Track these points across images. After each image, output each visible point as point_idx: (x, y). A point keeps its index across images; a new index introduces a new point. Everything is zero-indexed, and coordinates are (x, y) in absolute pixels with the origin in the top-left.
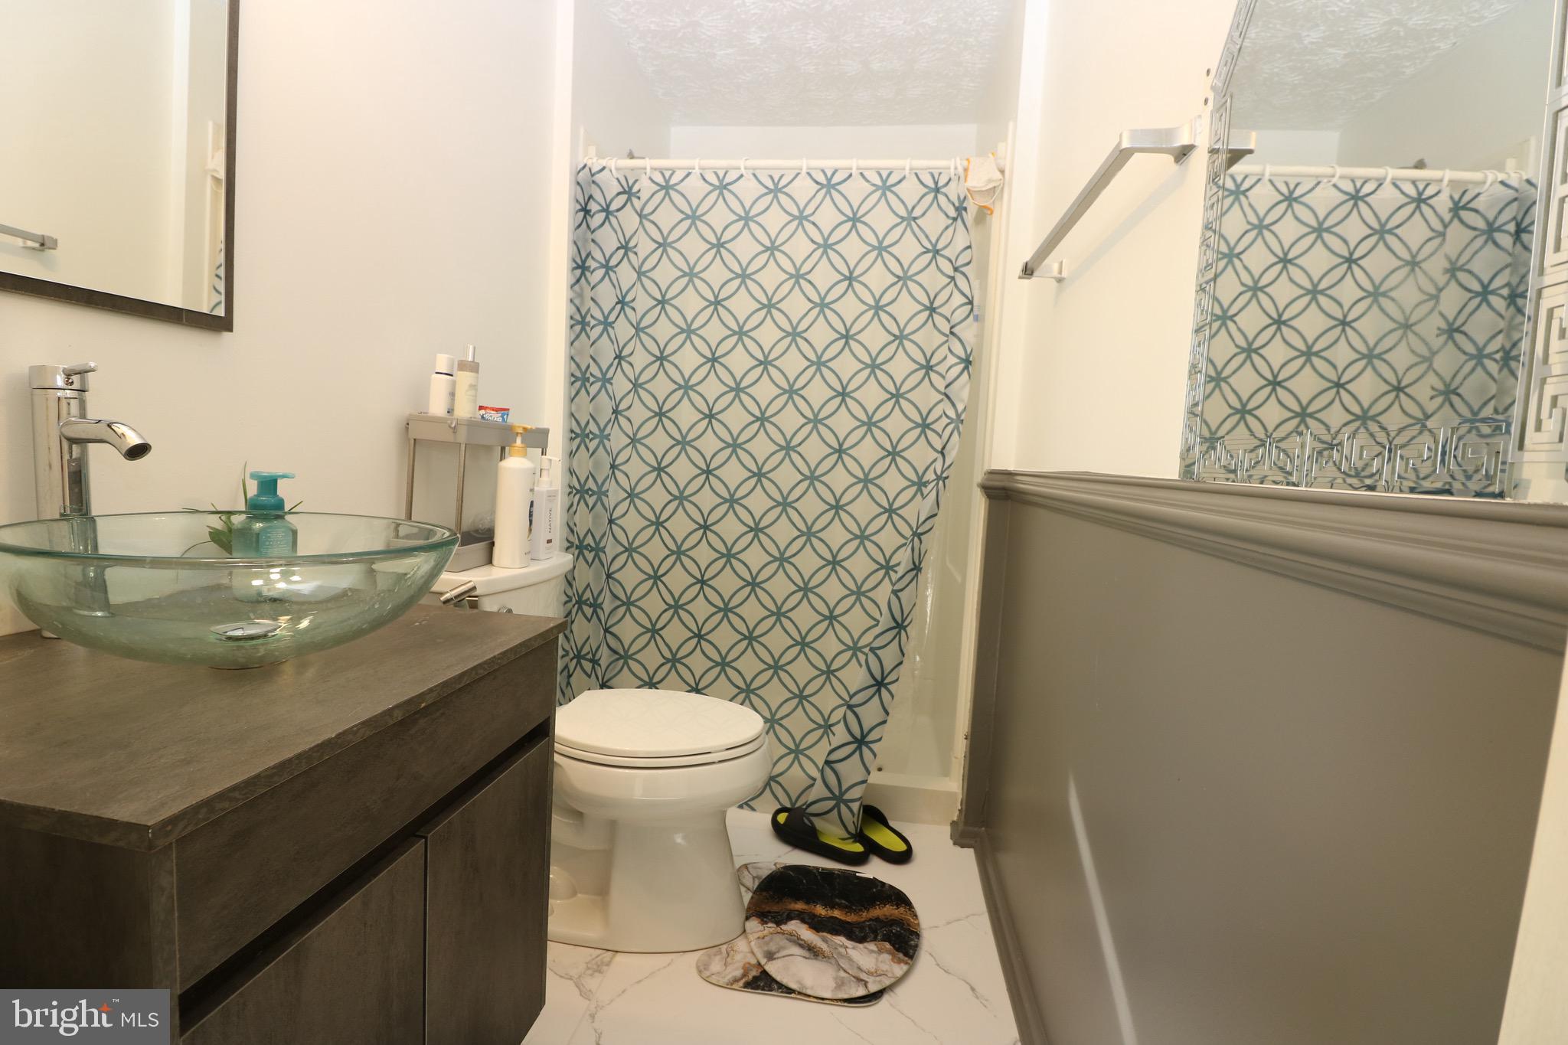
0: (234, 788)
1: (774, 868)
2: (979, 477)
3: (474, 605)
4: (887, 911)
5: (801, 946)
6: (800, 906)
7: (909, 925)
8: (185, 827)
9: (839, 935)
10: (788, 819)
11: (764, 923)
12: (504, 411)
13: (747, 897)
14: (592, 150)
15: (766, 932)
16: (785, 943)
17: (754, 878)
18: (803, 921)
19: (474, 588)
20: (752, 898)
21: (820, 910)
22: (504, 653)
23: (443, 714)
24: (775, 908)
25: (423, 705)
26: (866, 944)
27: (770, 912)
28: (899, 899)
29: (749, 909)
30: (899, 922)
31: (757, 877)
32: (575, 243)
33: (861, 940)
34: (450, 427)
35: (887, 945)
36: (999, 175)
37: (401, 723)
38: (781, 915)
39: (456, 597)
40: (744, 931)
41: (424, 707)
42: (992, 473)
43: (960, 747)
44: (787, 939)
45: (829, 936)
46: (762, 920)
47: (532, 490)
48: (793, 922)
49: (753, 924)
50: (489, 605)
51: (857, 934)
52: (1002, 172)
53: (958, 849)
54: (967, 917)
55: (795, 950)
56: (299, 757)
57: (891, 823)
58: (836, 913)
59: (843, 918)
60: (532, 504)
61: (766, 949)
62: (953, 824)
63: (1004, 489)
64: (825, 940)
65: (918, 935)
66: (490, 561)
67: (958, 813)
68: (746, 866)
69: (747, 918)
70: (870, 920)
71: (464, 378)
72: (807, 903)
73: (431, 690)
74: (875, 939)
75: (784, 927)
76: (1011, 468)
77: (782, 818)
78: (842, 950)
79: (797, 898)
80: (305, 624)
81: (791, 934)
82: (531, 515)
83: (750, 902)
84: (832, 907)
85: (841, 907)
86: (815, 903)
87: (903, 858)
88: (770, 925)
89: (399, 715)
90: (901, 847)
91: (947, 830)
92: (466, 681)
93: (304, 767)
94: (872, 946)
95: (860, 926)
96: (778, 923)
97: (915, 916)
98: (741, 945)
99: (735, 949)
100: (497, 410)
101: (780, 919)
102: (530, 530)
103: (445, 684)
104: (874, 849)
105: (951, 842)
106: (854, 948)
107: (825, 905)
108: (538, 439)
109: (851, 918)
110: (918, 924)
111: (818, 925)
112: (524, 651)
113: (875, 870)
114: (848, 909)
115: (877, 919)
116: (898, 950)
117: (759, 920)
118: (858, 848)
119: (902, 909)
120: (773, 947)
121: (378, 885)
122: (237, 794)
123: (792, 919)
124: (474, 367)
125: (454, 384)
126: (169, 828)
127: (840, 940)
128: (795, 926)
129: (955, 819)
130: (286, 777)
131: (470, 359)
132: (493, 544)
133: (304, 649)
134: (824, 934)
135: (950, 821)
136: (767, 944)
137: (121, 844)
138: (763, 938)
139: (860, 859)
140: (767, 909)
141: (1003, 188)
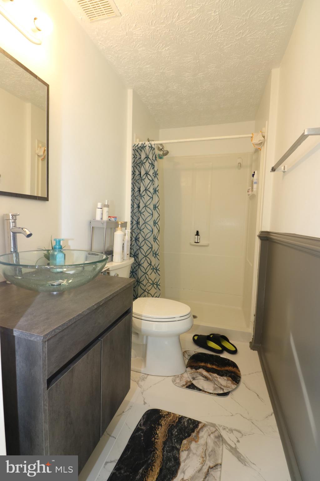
1: (194, 353)
2: (258, 233)
3: (108, 273)
4: (231, 368)
5: (203, 377)
6: (203, 364)
7: (237, 374)
9: (215, 373)
10: (197, 338)
11: (192, 369)
12: (115, 218)
13: (187, 361)
14: (138, 140)
15: (192, 372)
16: (198, 375)
17: (188, 355)
18: (204, 369)
19: (109, 269)
20: (188, 361)
21: (209, 366)
22: (120, 290)
24: (195, 365)
26: (223, 377)
28: (234, 365)
29: (187, 365)
30: (234, 373)
31: (190, 355)
33: (222, 376)
34: (102, 223)
35: (230, 379)
38: (197, 367)
39: (105, 271)
40: (186, 371)
41: (102, 304)
42: (262, 232)
43: (253, 318)
44: (199, 374)
45: (212, 374)
47: (123, 240)
48: (201, 369)
49: (189, 369)
50: (112, 274)
51: (221, 374)
52: (264, 137)
53: (252, 351)
54: (256, 372)
55: (201, 378)
57: (230, 341)
58: (214, 367)
59: (216, 368)
60: (123, 244)
61: (192, 376)
62: (250, 343)
63: (266, 237)
64: (210, 375)
65: (240, 377)
66: (112, 260)
67: (252, 339)
68: (186, 352)
69: (187, 367)
70: (225, 370)
71: (105, 209)
72: (205, 363)
74: (226, 376)
75: (198, 371)
76: (268, 230)
78: (216, 379)
79: (202, 362)
81: (200, 373)
82: (123, 247)
83: (188, 363)
84: (213, 365)
85: (215, 365)
86: (208, 363)
87: (235, 352)
88: (194, 370)
89: (96, 307)
90: (234, 349)
91: (249, 344)
94: (225, 378)
95: (222, 371)
96: (196, 369)
97: (239, 371)
98: (186, 375)
99: (183, 376)
100: (113, 217)
101: (197, 368)
102: (123, 252)
103: (106, 298)
104: (224, 349)
105: (250, 348)
106: (219, 378)
107: (211, 364)
108: (124, 225)
109: (219, 369)
110: (240, 374)
111: (208, 370)
112: (125, 288)
113: (225, 355)
114: (218, 366)
115: (227, 370)
116: (234, 380)
118: (220, 349)
119: (235, 369)
123: (200, 368)
124: (107, 206)
125: (102, 211)
127: (215, 375)
128: (201, 370)
129: (251, 341)
131: (107, 204)
132: (113, 255)
134: (210, 373)
135: (249, 342)
136: (193, 375)
139: (221, 352)
140: (193, 365)
141: (264, 142)
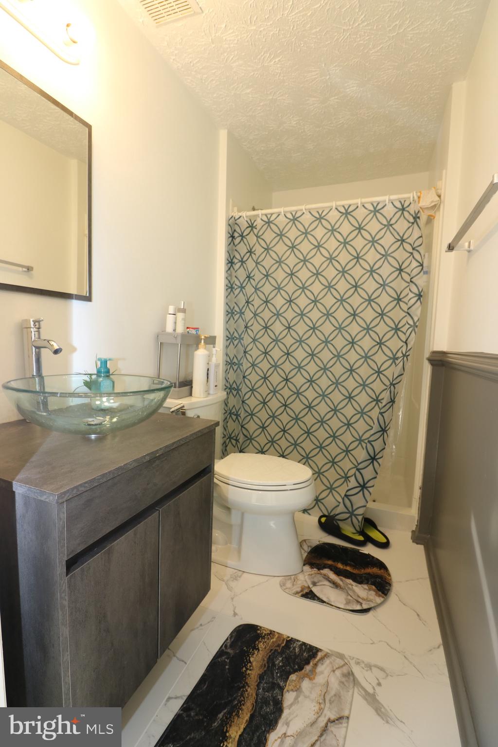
0: (86, 483)
1: (318, 543)
2: (427, 354)
3: (184, 414)
4: (375, 570)
5: (330, 581)
6: (330, 562)
7: (385, 579)
8: (68, 496)
9: (349, 579)
10: (326, 520)
11: (312, 568)
12: (197, 329)
13: (305, 555)
14: (236, 209)
15: (313, 572)
16: (321, 578)
17: (308, 546)
18: (331, 570)
19: (184, 406)
20: (307, 556)
21: (340, 566)
22: (191, 435)
23: (166, 459)
24: (318, 562)
25: (158, 455)
26: (362, 585)
27: (315, 563)
28: (381, 565)
29: (305, 561)
30: (381, 577)
31: (310, 546)
32: (228, 252)
33: (360, 583)
34: (174, 337)
35: (374, 587)
36: (438, 198)
37: (149, 461)
38: (321, 565)
39: (176, 410)
40: (303, 571)
41: (159, 456)
42: (434, 353)
43: (417, 493)
44: (323, 577)
45: (344, 579)
46: (311, 567)
47: (208, 364)
48: (326, 570)
49: (307, 568)
50: (190, 414)
51: (359, 580)
52: (439, 196)
53: (415, 545)
54: (418, 579)
55: (327, 583)
56: (109, 472)
57: (379, 528)
58: (348, 568)
59: (351, 571)
60: (208, 369)
61: (312, 580)
62: (413, 531)
63: (441, 361)
64: (342, 580)
65: (390, 585)
66: (191, 395)
67: (415, 526)
68: (305, 541)
69: (304, 565)
70: (365, 574)
71: (180, 316)
72: (334, 561)
73: (161, 449)
74: (367, 583)
75: (321, 571)
76: (445, 349)
77: (323, 520)
78: (350, 586)
79: (329, 559)
80: (115, 420)
81: (325, 575)
82: (208, 374)
83: (306, 558)
84: (347, 565)
85: (350, 565)
86: (338, 562)
87: (385, 545)
88: (315, 569)
89: (148, 458)
90: (384, 540)
91: (410, 534)
92: (175, 446)
93: (111, 476)
94: (366, 586)
95: (360, 576)
96: (319, 569)
97: (389, 575)
98: (301, 577)
99: (298, 578)
100: (194, 329)
101: (320, 567)
102: (207, 381)
103: (166, 447)
104: (369, 540)
105: (411, 541)
106: (356, 586)
107: (343, 564)
108: (211, 341)
109: (355, 571)
110: (391, 579)
111: (338, 572)
112: (200, 434)
113: (369, 550)
114: (354, 567)
115: (369, 574)
116: (379, 590)
117: (310, 566)
118: (361, 538)
119: (382, 571)
120: (316, 580)
121: (141, 527)
122: (87, 485)
123: (326, 568)
124: (184, 311)
125: (176, 319)
126: (63, 496)
127: (350, 581)
128: (326, 571)
129: (414, 529)
130: (105, 480)
131: (182, 307)
132: (192, 387)
133: (115, 430)
134: (342, 577)
135: (411, 530)
136: (313, 578)
137: (47, 500)
138: (311, 575)
139: (362, 544)
140: (314, 562)
141: (440, 205)
